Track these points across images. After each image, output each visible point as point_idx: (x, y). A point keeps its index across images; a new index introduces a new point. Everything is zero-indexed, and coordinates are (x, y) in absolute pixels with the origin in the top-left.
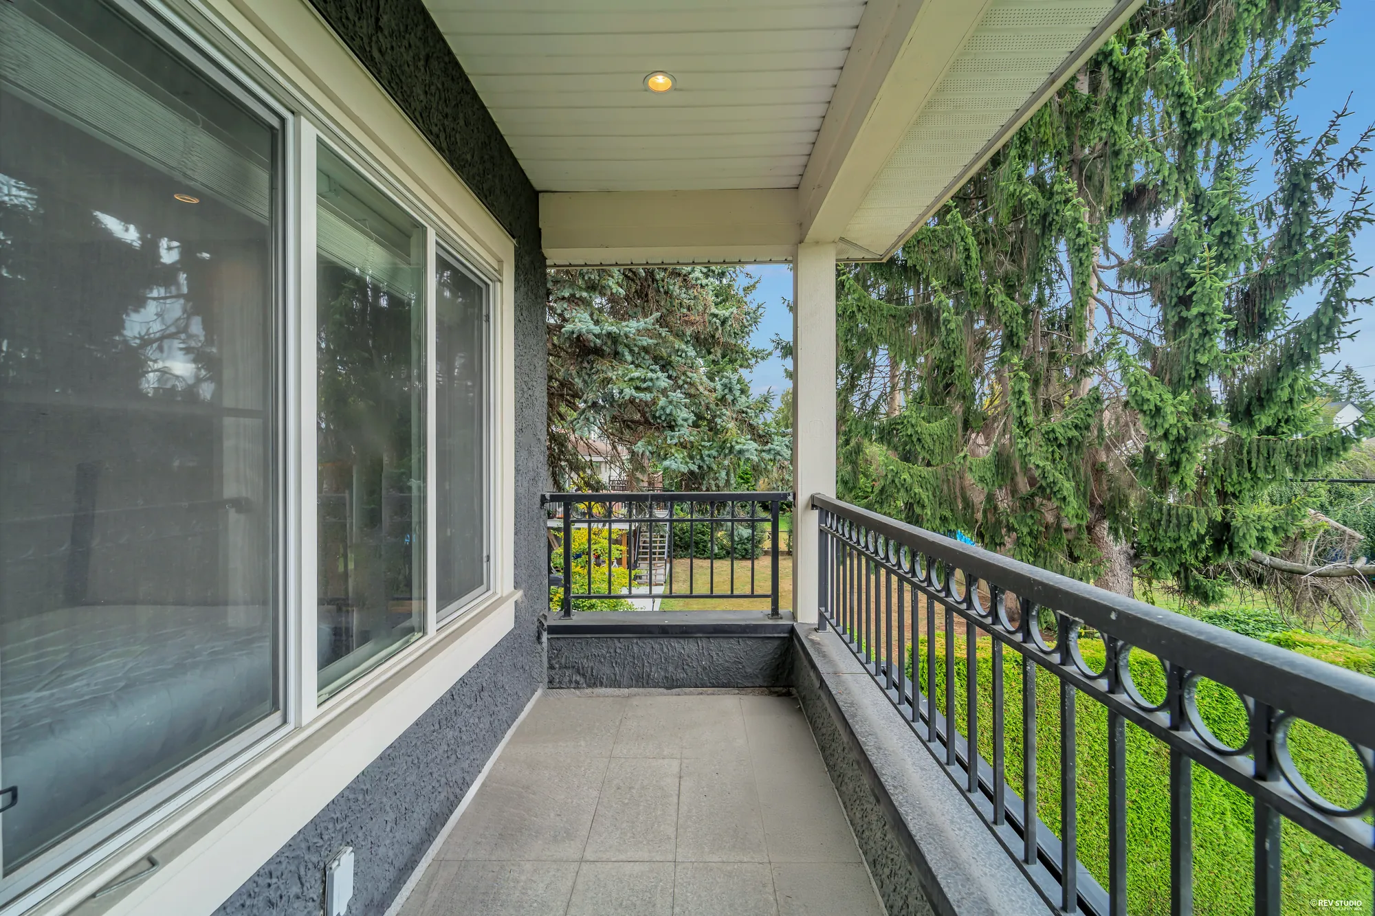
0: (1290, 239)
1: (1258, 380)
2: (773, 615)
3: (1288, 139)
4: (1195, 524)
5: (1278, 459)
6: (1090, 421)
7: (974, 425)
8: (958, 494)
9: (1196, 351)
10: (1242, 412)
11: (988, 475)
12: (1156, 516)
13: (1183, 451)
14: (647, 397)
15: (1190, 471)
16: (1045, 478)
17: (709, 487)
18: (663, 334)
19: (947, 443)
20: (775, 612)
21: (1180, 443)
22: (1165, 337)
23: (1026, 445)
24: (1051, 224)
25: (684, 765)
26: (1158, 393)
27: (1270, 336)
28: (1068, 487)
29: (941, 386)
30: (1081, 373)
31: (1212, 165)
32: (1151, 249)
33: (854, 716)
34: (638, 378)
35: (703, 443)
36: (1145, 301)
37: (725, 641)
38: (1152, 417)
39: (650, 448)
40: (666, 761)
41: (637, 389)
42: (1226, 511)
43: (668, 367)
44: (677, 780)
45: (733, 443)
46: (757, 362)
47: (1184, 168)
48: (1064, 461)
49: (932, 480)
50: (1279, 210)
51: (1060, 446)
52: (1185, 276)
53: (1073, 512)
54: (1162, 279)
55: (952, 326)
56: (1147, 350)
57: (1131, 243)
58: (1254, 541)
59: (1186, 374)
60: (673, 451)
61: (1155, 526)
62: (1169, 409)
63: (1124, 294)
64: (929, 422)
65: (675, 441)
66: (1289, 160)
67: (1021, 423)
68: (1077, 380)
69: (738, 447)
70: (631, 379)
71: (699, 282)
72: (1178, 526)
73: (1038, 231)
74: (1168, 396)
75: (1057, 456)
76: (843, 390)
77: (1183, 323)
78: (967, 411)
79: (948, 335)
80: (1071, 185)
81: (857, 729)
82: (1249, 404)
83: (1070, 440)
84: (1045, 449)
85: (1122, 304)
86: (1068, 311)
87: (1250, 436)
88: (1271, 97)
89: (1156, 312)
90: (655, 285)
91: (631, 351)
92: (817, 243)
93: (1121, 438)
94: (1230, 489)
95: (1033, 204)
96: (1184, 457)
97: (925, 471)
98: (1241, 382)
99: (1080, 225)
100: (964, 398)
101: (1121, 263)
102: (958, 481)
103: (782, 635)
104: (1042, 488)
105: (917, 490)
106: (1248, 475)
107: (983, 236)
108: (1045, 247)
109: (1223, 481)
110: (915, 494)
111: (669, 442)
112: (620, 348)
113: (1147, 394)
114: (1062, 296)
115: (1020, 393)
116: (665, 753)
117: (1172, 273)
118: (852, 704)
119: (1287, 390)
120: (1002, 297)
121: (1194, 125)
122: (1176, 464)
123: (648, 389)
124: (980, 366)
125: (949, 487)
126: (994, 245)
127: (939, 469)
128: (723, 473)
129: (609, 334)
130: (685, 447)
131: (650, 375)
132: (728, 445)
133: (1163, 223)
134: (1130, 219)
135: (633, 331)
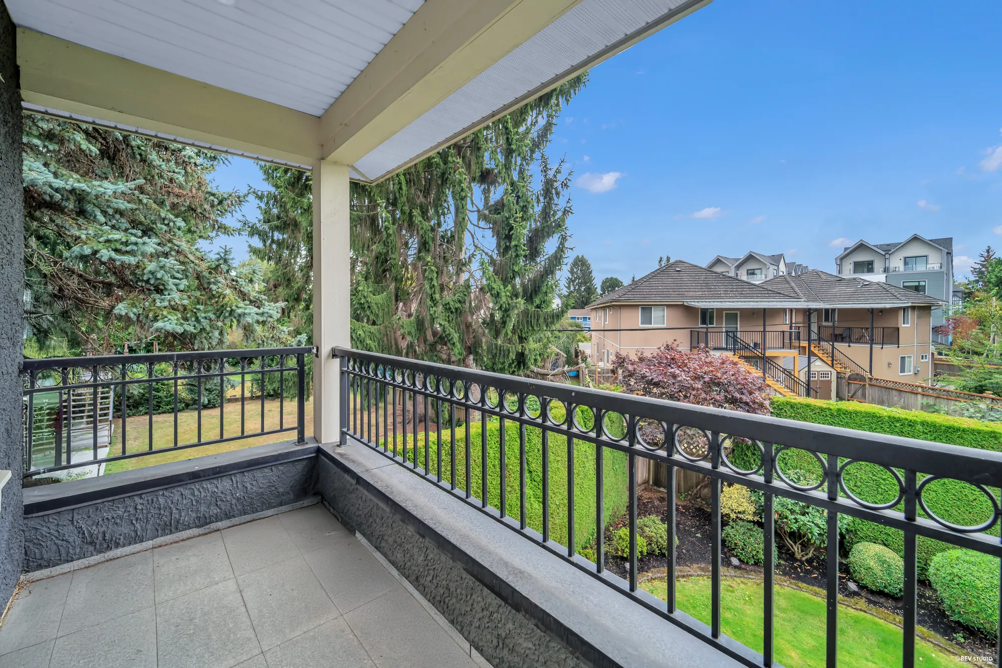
0: (546, 214)
1: (535, 281)
2: (299, 442)
3: (545, 166)
4: (511, 354)
5: (541, 320)
6: (466, 298)
7: (402, 297)
8: (393, 343)
9: (513, 264)
10: (529, 298)
11: (413, 331)
12: (494, 351)
13: (507, 316)
14: (132, 260)
15: (510, 326)
16: (444, 331)
17: (203, 347)
18: (145, 201)
19: (386, 309)
20: (301, 439)
21: (506, 311)
22: (499, 254)
23: (435, 312)
24: (446, 179)
25: (240, 582)
26: (498, 285)
27: (538, 260)
28: (456, 337)
29: (381, 270)
30: (459, 271)
31: (518, 168)
32: (492, 205)
33: (392, 492)
34: (116, 241)
35: (198, 307)
36: (489, 233)
37: (258, 471)
38: (496, 298)
39: (135, 310)
40: (220, 585)
41: (116, 250)
42: (522, 346)
43: (150, 233)
44: (239, 595)
45: (234, 308)
46: (217, 235)
47: (507, 167)
48: (454, 321)
49: (377, 335)
50: (542, 199)
51: (452, 312)
52: (508, 224)
53: (457, 351)
54: (498, 224)
55: (391, 231)
56: (493, 262)
57: (483, 201)
58: (533, 361)
59: (509, 276)
60: (165, 313)
61: (494, 357)
62: (503, 294)
63: (479, 227)
64: (374, 295)
65: (166, 304)
66: (546, 176)
67: (432, 298)
68: (458, 274)
69: (239, 311)
70: (108, 241)
71: (192, 161)
72: (504, 356)
73: (440, 182)
74: (502, 287)
75: (451, 319)
76: (305, 267)
77: (507, 249)
78: (397, 289)
79: (388, 237)
80: (458, 160)
81: (397, 499)
82: (531, 293)
83: (456, 309)
84: (444, 314)
85: (479, 233)
86: (452, 232)
87: (532, 308)
88: (540, 143)
89: (494, 241)
90: (129, 151)
91: (104, 213)
92: (335, 163)
93: (478, 308)
94: (524, 336)
95: (438, 165)
96: (508, 319)
97: (373, 329)
98: (528, 281)
99: (462, 185)
100: (396, 280)
101: (478, 211)
102: (392, 335)
103: (310, 456)
104: (441, 338)
105: (368, 342)
106: (530, 328)
107: (408, 176)
108: (443, 193)
109: (521, 331)
110: (367, 344)
111: (158, 304)
112: (89, 208)
113: (494, 285)
114: (448, 223)
115: (432, 279)
116: (217, 579)
117: (503, 221)
118: (387, 486)
119: (545, 287)
120: (420, 219)
121: (512, 146)
122: (504, 323)
123: (131, 253)
124: (406, 260)
125: (387, 339)
126: (414, 184)
127: (382, 327)
128: (216, 333)
129: (73, 191)
130: (177, 310)
131: (133, 239)
132: (228, 309)
133: (497, 193)
134: (483, 187)
135: (110, 192)
